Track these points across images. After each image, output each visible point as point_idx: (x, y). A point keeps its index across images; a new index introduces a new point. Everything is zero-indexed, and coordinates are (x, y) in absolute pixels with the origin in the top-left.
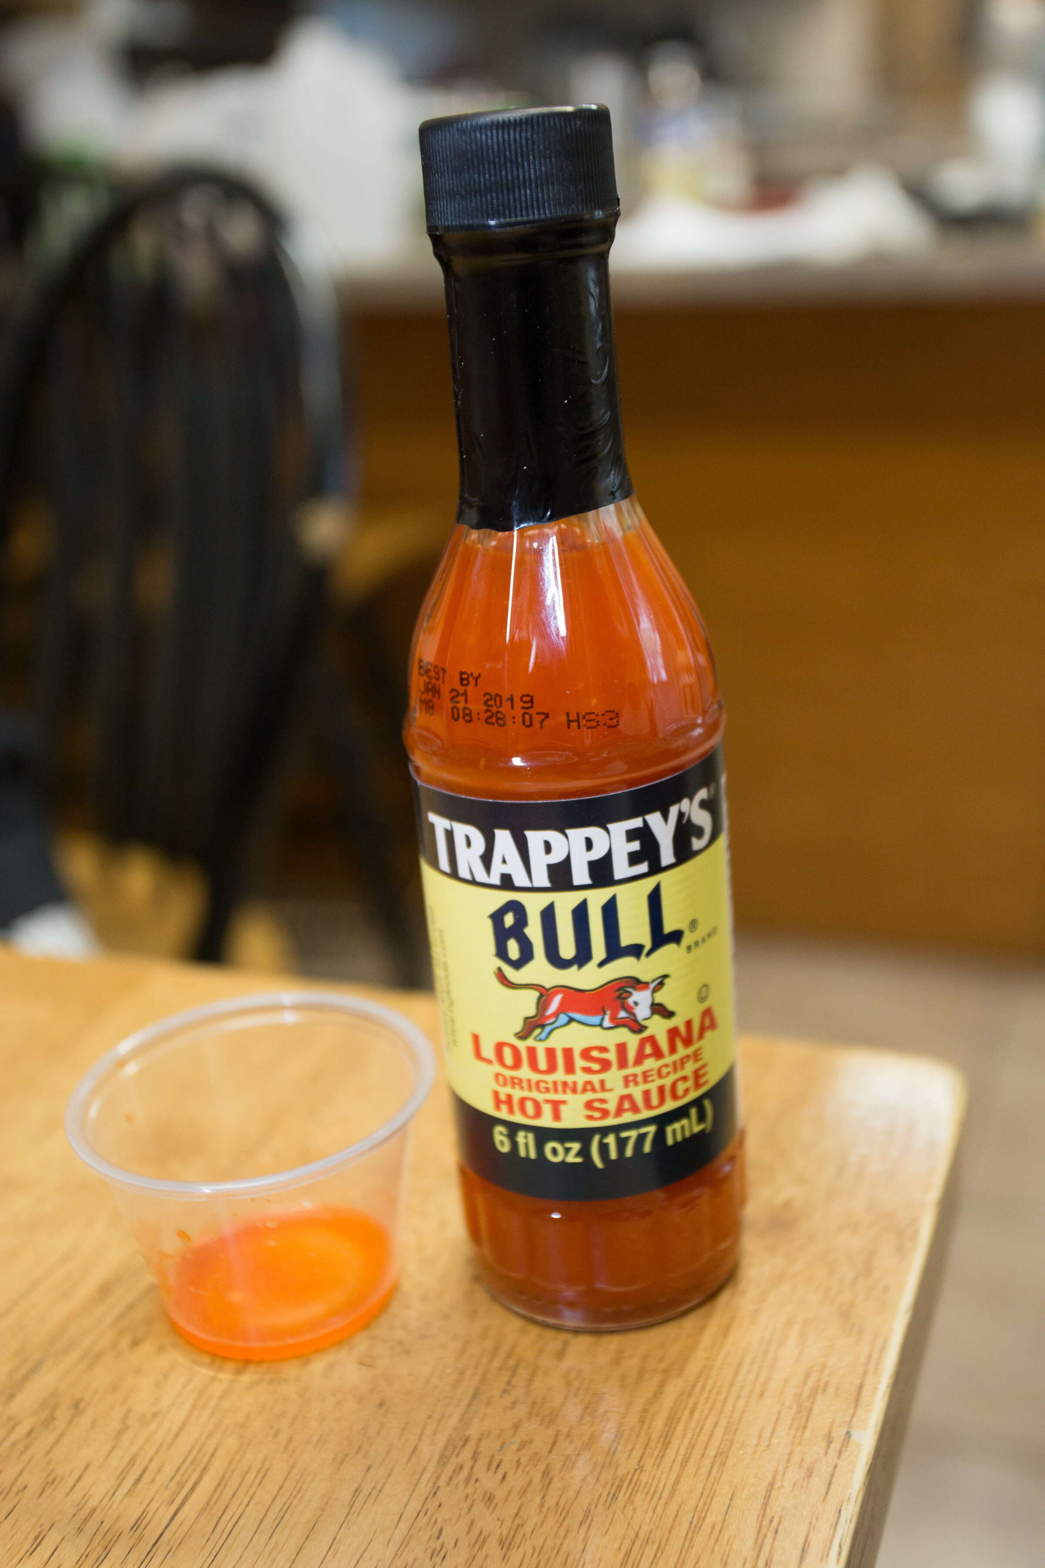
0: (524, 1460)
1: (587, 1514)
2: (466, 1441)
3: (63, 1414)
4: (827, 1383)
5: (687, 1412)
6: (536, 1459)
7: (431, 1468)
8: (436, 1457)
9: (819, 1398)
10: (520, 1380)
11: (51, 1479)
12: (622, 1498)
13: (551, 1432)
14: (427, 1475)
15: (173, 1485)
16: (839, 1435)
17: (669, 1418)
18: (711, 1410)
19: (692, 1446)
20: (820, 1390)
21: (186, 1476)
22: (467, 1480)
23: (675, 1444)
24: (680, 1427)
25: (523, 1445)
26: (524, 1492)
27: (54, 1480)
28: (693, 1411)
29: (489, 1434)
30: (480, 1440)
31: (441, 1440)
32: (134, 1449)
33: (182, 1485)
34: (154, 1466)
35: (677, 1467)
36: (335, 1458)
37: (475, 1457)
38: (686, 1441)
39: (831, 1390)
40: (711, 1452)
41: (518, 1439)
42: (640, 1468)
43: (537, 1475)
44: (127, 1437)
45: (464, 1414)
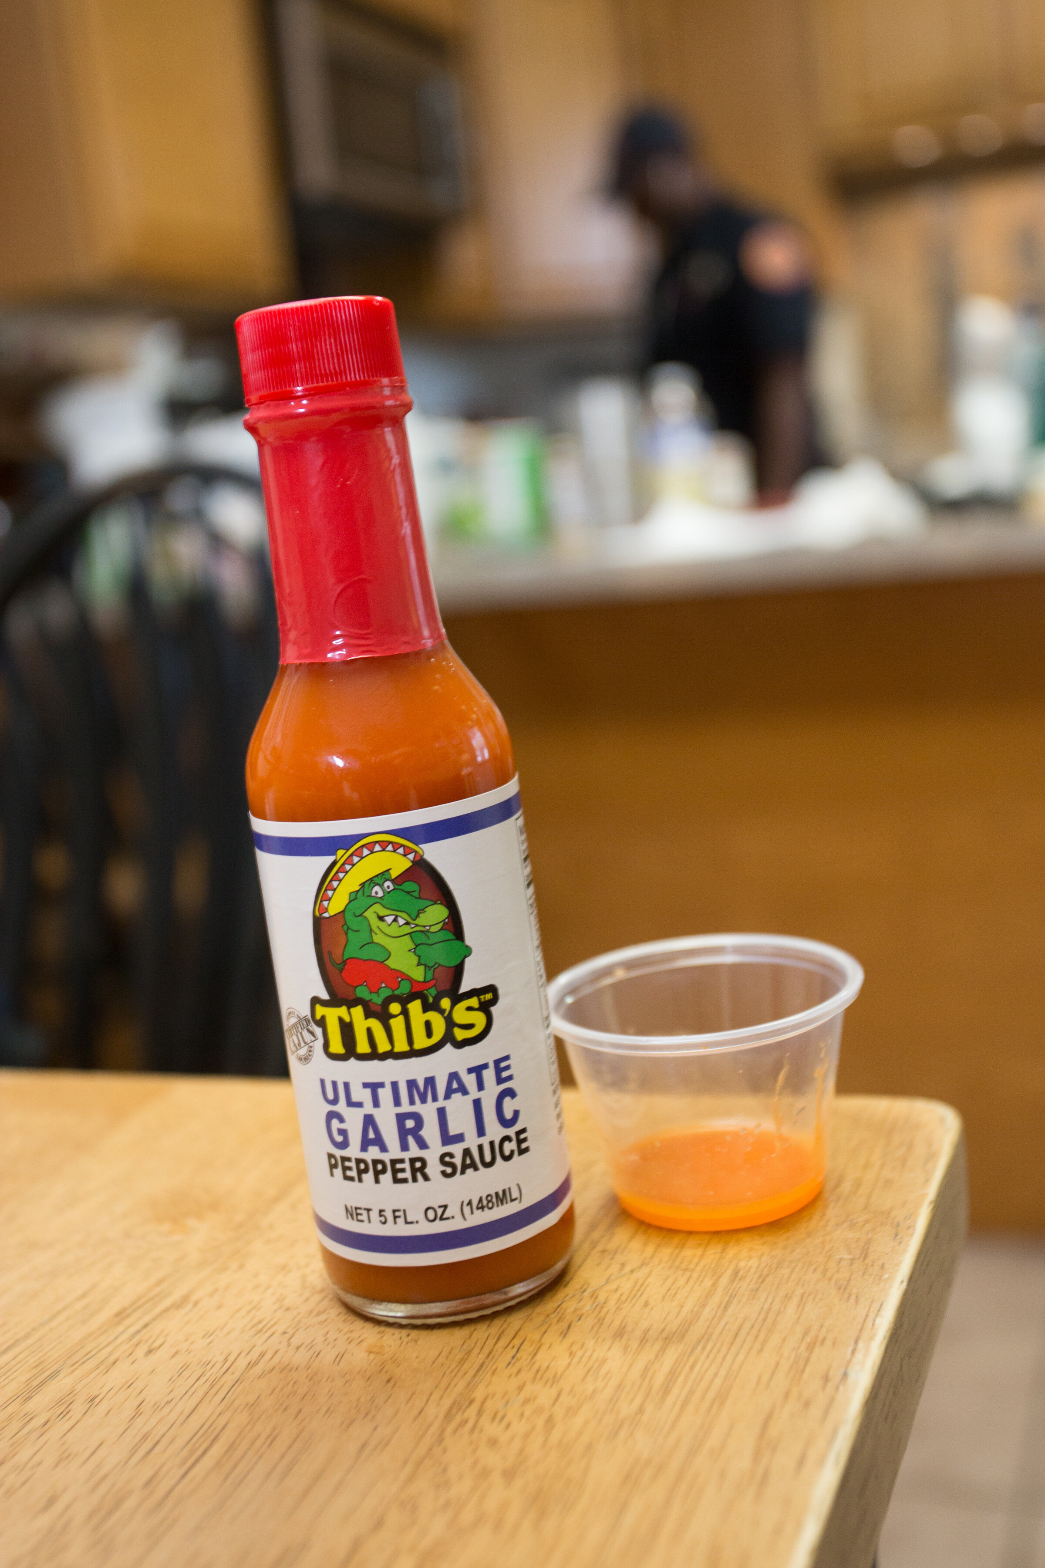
0: (527, 1413)
1: (589, 1447)
2: (472, 1402)
3: (78, 1408)
4: (824, 1339)
5: (687, 1368)
6: (539, 1411)
7: (437, 1424)
8: (441, 1416)
9: (817, 1350)
10: (524, 1354)
11: (66, 1454)
12: (623, 1434)
13: (554, 1391)
14: (432, 1430)
15: (185, 1452)
16: (836, 1375)
17: (670, 1373)
18: (711, 1365)
19: (691, 1392)
20: (818, 1343)
21: (197, 1445)
22: (472, 1430)
23: (675, 1391)
24: (681, 1379)
25: (527, 1401)
26: (527, 1435)
27: (68, 1457)
28: (692, 1368)
29: (494, 1395)
30: (484, 1402)
31: (447, 1403)
32: (146, 1429)
33: (193, 1452)
34: (166, 1440)
35: (677, 1409)
36: (342, 1424)
37: (480, 1413)
38: (686, 1389)
39: (829, 1343)
40: (711, 1394)
41: (522, 1397)
42: (641, 1410)
43: (540, 1422)
44: (140, 1421)
45: (469, 1384)
